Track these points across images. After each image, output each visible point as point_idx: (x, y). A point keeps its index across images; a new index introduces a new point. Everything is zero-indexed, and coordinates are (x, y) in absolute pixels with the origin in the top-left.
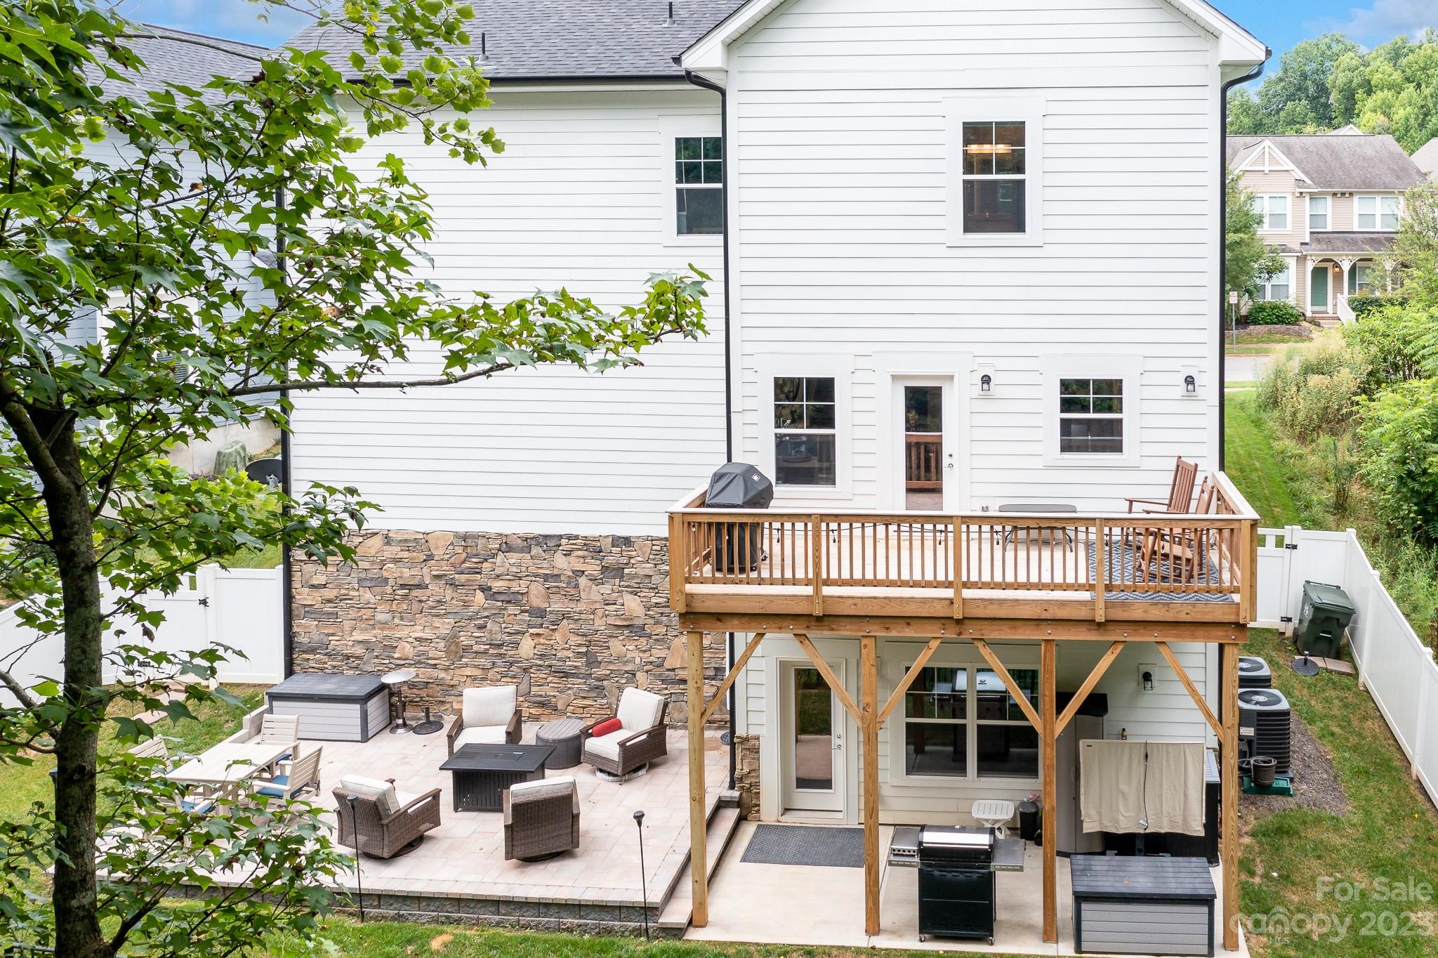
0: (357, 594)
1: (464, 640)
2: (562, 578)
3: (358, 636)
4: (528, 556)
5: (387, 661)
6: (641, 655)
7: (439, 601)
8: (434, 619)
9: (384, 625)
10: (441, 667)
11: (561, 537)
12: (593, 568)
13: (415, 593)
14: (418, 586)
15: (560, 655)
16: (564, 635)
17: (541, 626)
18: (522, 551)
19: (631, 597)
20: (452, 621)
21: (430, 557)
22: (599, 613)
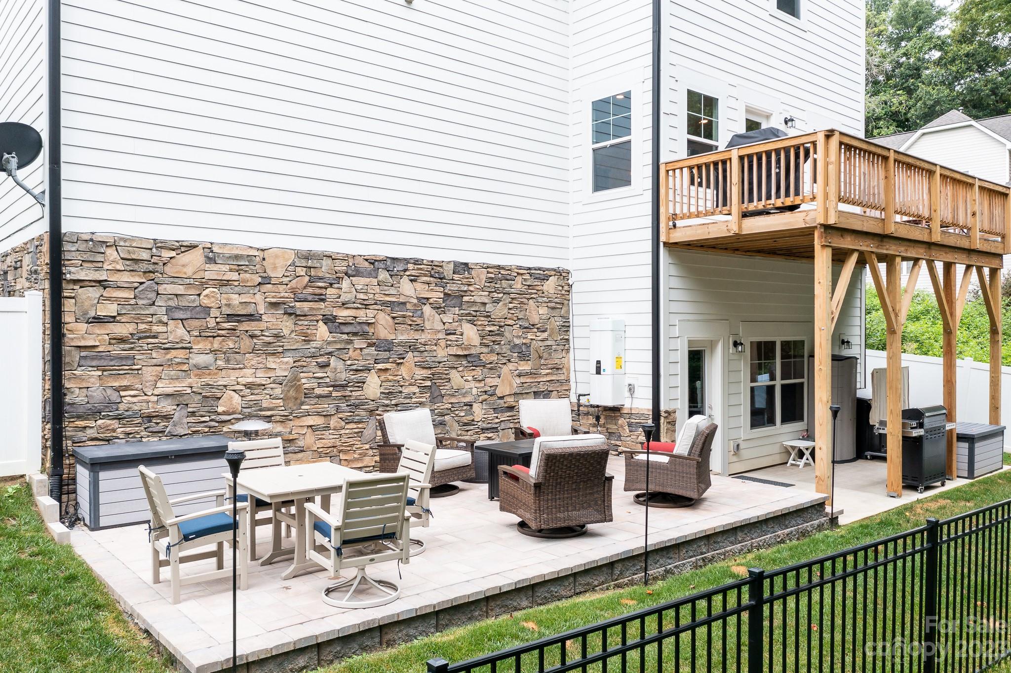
0: (164, 329)
1: (306, 383)
2: (409, 306)
3: (165, 387)
4: (375, 281)
5: (207, 419)
6: (478, 385)
7: (276, 336)
8: (270, 359)
9: (202, 369)
10: (278, 418)
11: (407, 261)
12: (436, 295)
13: (245, 326)
14: (250, 317)
15: (405, 391)
16: (410, 369)
17: (386, 361)
18: (369, 275)
19: (469, 325)
20: (291, 360)
21: (266, 280)
22: (442, 343)
